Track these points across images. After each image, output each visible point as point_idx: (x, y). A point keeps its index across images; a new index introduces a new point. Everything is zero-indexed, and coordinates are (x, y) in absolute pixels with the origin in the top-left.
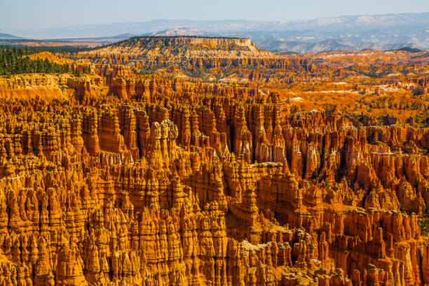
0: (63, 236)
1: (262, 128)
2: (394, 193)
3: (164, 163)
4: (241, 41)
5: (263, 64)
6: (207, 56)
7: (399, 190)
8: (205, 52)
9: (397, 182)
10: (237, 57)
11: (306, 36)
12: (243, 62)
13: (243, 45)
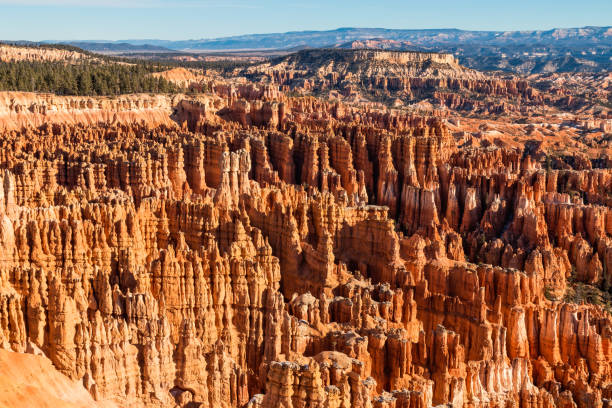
0: (73, 272)
1: (412, 167)
2: (565, 253)
3: (233, 201)
4: (440, 57)
5: (467, 87)
6: (394, 75)
7: (572, 249)
8: (392, 70)
9: (571, 239)
10: (433, 77)
11: (537, 51)
12: (441, 83)
13: (443, 61)
